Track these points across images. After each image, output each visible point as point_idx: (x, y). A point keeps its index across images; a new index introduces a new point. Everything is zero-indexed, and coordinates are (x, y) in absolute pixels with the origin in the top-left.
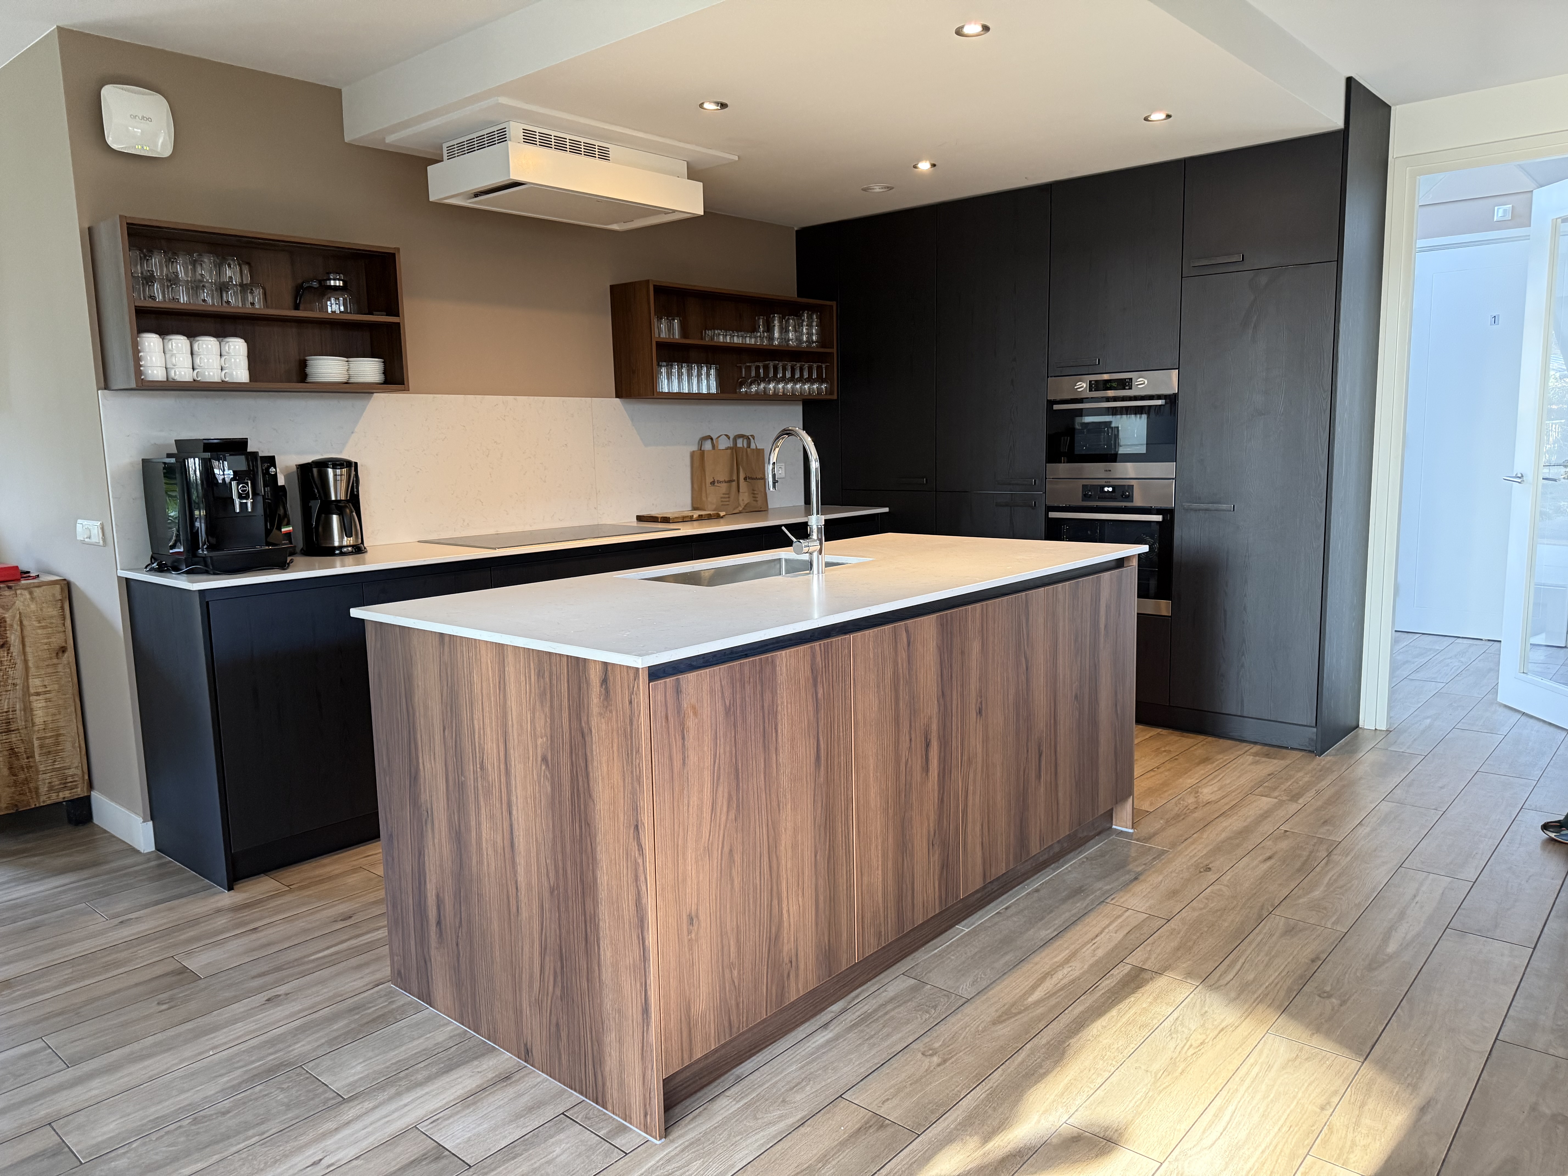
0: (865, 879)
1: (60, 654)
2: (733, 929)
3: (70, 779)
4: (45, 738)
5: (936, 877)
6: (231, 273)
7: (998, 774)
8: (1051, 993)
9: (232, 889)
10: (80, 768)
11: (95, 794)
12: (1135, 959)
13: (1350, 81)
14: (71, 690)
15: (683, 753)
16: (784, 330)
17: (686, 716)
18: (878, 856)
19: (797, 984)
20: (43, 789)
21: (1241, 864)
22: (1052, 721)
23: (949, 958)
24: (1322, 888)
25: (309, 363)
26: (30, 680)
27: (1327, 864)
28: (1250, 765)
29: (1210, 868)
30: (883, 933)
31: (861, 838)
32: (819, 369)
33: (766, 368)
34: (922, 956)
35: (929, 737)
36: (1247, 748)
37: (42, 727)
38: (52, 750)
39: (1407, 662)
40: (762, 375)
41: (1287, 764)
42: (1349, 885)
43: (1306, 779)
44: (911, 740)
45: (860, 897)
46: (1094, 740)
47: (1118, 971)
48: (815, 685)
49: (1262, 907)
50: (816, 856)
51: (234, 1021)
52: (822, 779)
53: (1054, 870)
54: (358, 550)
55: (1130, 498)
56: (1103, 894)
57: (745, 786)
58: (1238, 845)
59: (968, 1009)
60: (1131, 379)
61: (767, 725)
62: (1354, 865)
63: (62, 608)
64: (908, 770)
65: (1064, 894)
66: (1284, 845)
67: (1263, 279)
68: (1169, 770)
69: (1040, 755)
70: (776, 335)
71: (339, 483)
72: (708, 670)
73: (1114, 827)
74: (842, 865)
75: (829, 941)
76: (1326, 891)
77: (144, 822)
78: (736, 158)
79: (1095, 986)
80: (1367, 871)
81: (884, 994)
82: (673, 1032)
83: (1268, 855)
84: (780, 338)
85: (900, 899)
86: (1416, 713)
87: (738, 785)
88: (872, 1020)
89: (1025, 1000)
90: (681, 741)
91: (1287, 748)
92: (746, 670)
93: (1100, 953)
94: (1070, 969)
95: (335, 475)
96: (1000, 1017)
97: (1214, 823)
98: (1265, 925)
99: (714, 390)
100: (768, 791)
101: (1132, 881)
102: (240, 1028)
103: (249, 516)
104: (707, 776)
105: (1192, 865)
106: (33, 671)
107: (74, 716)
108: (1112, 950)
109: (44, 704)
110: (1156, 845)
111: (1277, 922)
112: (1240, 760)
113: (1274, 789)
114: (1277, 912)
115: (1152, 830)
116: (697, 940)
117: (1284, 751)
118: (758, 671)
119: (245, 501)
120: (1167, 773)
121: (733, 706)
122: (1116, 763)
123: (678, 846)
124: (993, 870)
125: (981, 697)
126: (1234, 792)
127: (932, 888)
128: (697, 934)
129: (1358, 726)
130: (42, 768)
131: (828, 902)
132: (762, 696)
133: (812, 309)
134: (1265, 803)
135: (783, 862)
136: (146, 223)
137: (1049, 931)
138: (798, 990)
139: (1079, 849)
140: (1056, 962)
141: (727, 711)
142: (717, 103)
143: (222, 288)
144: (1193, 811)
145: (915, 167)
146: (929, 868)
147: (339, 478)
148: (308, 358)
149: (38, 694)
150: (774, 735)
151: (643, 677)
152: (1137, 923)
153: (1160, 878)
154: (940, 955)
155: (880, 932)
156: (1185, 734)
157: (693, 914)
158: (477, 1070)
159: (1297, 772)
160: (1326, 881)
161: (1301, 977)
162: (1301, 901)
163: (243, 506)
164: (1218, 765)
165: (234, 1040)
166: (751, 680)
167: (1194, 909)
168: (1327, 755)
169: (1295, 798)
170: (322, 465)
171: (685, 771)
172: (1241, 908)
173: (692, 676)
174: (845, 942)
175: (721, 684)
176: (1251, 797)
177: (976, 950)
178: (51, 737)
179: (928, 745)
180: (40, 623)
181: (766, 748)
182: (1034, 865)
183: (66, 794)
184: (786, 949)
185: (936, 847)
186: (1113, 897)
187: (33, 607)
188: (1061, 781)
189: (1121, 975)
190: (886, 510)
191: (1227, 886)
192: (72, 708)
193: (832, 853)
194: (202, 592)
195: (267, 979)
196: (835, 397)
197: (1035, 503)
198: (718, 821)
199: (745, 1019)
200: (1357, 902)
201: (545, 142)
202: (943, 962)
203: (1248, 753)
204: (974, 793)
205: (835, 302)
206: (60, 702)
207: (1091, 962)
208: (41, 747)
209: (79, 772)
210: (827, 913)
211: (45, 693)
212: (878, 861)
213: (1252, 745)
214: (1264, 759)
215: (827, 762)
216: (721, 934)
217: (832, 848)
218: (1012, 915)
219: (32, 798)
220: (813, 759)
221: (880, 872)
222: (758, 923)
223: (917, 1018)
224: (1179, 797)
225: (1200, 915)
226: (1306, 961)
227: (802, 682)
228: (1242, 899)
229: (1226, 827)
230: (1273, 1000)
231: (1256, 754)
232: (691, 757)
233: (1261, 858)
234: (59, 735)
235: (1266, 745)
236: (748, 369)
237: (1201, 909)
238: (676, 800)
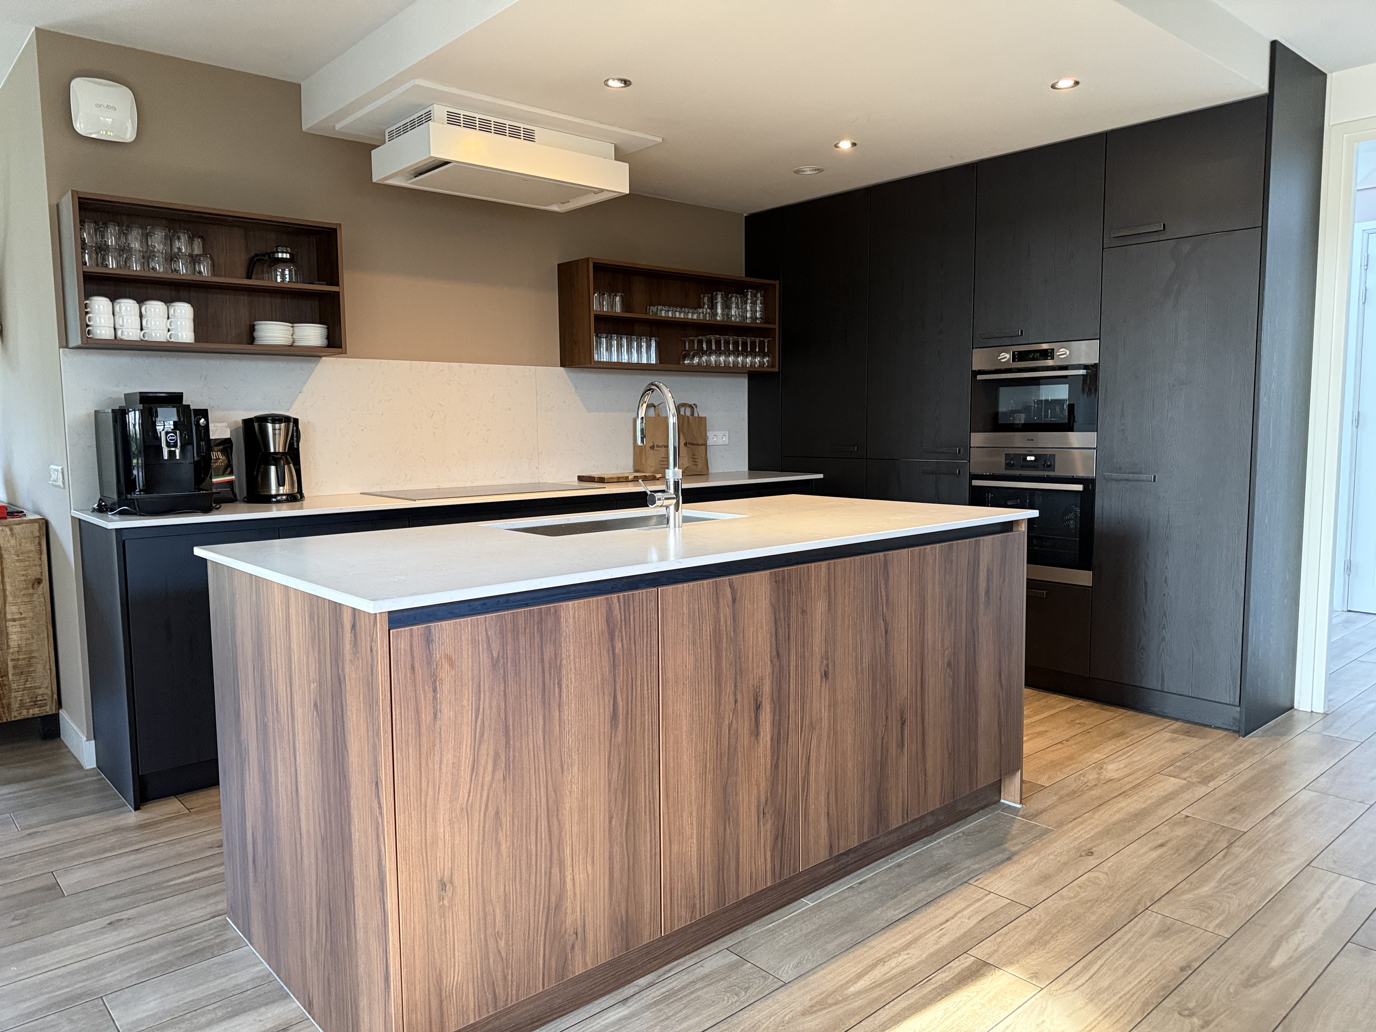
0: (675, 847)
1: (36, 585)
2: (499, 897)
3: (40, 698)
4: (18, 660)
5: (768, 848)
6: (182, 245)
7: (849, 741)
8: (876, 983)
9: (139, 809)
10: (50, 688)
11: (62, 713)
12: (979, 952)
13: (1274, 45)
14: (45, 619)
15: (434, 707)
16: (727, 306)
17: (439, 667)
18: (692, 824)
19: (584, 957)
20: (15, 705)
21: (1127, 851)
22: (919, 688)
23: (782, 934)
24: (1213, 884)
25: (256, 327)
26: (7, 608)
27: (1224, 856)
28: (1166, 742)
29: (1092, 853)
30: (698, 906)
31: (671, 803)
32: (762, 344)
33: (709, 343)
34: (754, 930)
35: (759, 699)
36: (1167, 724)
37: (16, 649)
38: (25, 671)
39: (1360, 643)
40: (705, 349)
41: (1206, 743)
42: (1245, 882)
43: (1223, 761)
44: (736, 701)
45: (668, 867)
46: (972, 710)
47: (958, 963)
48: (612, 639)
49: (1139, 902)
50: (610, 822)
51: (68, 943)
52: (620, 740)
53: (925, 844)
54: (295, 497)
55: (1051, 467)
56: (969, 874)
57: (518, 744)
58: (1130, 829)
59: (782, 996)
60: (1053, 350)
61: (547, 681)
62: (1256, 859)
63: (40, 544)
64: (732, 732)
65: (927, 871)
66: (1181, 832)
67: (1186, 248)
68: (1077, 743)
69: (903, 724)
70: (719, 311)
71: (277, 436)
72: (469, 619)
73: (1002, 801)
74: (645, 832)
75: (627, 912)
76: (1216, 887)
77: (87, 740)
78: (660, 140)
79: (928, 979)
80: (1269, 868)
81: (698, 970)
82: (419, 1004)
83: (1160, 842)
84: (723, 315)
85: (720, 868)
86: (1360, 696)
87: (507, 742)
88: (675, 998)
89: (846, 989)
90: (432, 694)
91: (1210, 726)
92: (521, 621)
93: (945, 941)
94: (906, 957)
95: (274, 429)
96: (812, 1007)
97: (1110, 802)
98: (1137, 923)
99: (653, 361)
100: (548, 751)
101: (1003, 862)
102: (69, 951)
103: (178, 463)
104: (467, 732)
105: (1074, 847)
106: (10, 599)
107: (46, 642)
108: (959, 939)
109: (19, 629)
110: (1041, 823)
111: (1153, 920)
112: (1157, 736)
113: (1187, 769)
114: (1155, 908)
115: (1041, 806)
116: (451, 907)
117: (1207, 729)
118: (536, 621)
119: (173, 449)
120: (1074, 747)
121: (503, 658)
122: (1000, 735)
123: (426, 806)
124: (842, 843)
125: (827, 659)
126: (1141, 770)
127: (763, 860)
128: (452, 899)
129: (1292, 707)
130: (14, 686)
131: (626, 870)
132: (542, 649)
133: (756, 288)
134: (1172, 784)
135: (567, 826)
136: (99, 198)
137: (897, 912)
138: (585, 963)
139: (957, 824)
140: (894, 948)
141: (495, 664)
142: (622, 80)
143: (172, 258)
144: (1091, 789)
145: (836, 146)
146: (759, 839)
147: (277, 432)
148: (255, 323)
149: (14, 620)
150: (557, 690)
151: (383, 624)
152: (995, 909)
153: (1035, 860)
154: (773, 931)
155: (695, 905)
156: (1106, 707)
157: (446, 879)
158: (259, 1018)
159: (1216, 752)
160: (1219, 876)
161: (1164, 988)
162: (1186, 897)
163: (172, 454)
164: (1131, 740)
165: (58, 962)
166: (527, 631)
167: (1062, 898)
168: (1252, 737)
169: (1205, 780)
170: (262, 420)
171: (437, 727)
172: (1115, 901)
173: (446, 625)
174: (648, 915)
175: (487, 634)
176: (1159, 777)
177: (814, 927)
178: (24, 659)
179: (758, 707)
180: (18, 556)
181: (545, 703)
182: (901, 837)
183: (35, 711)
184: (569, 920)
185: (768, 816)
186: (978, 877)
187: (13, 542)
188: (930, 752)
189: (960, 968)
190: (821, 476)
191: (1106, 874)
192: (45, 633)
193: (631, 819)
194: (117, 530)
195: (120, 902)
196: (776, 370)
197: (959, 471)
198: (480, 782)
199: (514, 992)
200: (1249, 903)
201: (470, 123)
202: (774, 938)
203: (1166, 730)
204: (818, 760)
205: (778, 282)
206: (34, 628)
207: (931, 950)
208: (15, 667)
209: (49, 692)
210: (625, 882)
211: (20, 619)
212: (692, 829)
213: (1173, 722)
214: (1181, 737)
215: (627, 722)
216: (484, 901)
217: (632, 814)
218: (864, 891)
219: (4, 713)
220: (608, 718)
221: (695, 841)
222: (532, 891)
223: (724, 1000)
224: (1081, 772)
225: (1068, 904)
226: (1175, 969)
227: (595, 636)
228: (1118, 890)
229: (1122, 808)
230: (1125, 1014)
231: (1175, 731)
232: (445, 711)
233: (1151, 845)
234: (31, 658)
235: (1188, 722)
236: (692, 342)
237: (1070, 898)
238: (424, 756)
